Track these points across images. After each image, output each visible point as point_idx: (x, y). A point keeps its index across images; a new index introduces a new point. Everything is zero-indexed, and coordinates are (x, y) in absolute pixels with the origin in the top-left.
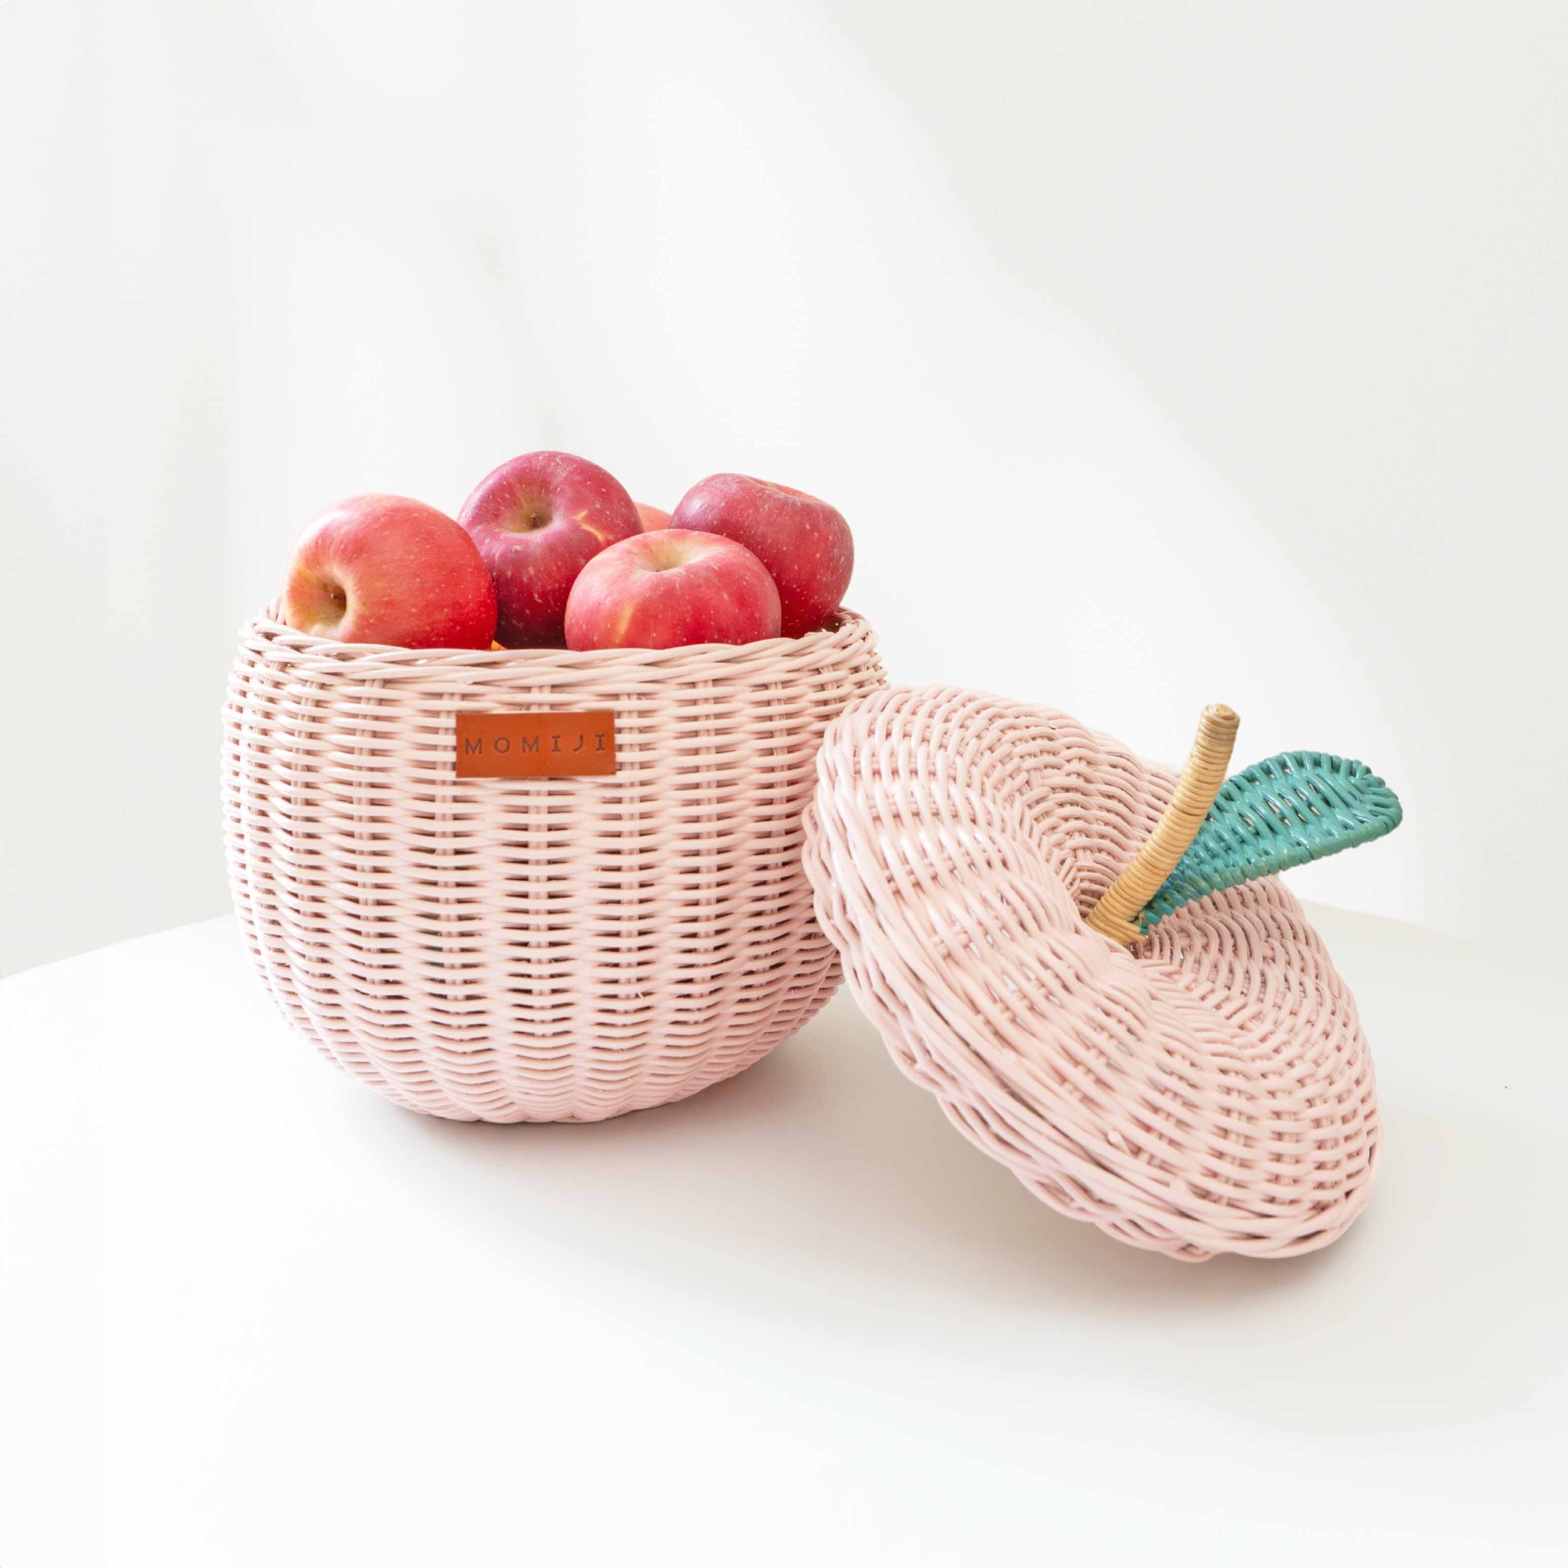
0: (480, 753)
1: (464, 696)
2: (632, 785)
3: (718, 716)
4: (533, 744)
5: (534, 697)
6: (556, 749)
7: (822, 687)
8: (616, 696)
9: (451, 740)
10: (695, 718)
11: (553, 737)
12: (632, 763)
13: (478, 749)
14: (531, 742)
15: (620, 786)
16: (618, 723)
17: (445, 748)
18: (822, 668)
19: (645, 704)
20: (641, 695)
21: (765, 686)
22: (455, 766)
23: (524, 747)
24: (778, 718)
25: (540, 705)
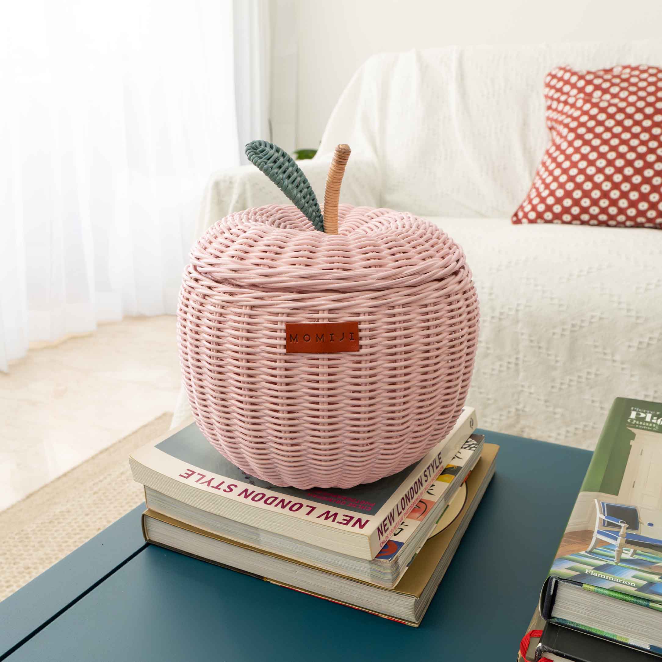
0: (297, 341)
1: (288, 315)
2: (366, 355)
3: (405, 321)
4: (321, 338)
5: (320, 315)
6: (332, 340)
7: (451, 304)
8: (358, 314)
9: (284, 335)
10: (395, 323)
11: (330, 334)
12: (366, 345)
13: (296, 340)
14: (320, 337)
15: (360, 356)
16: (360, 327)
17: (281, 338)
18: (451, 294)
19: (372, 317)
20: (370, 313)
21: (426, 306)
22: (285, 347)
23: (317, 339)
24: (431, 320)
25: (324, 319)
